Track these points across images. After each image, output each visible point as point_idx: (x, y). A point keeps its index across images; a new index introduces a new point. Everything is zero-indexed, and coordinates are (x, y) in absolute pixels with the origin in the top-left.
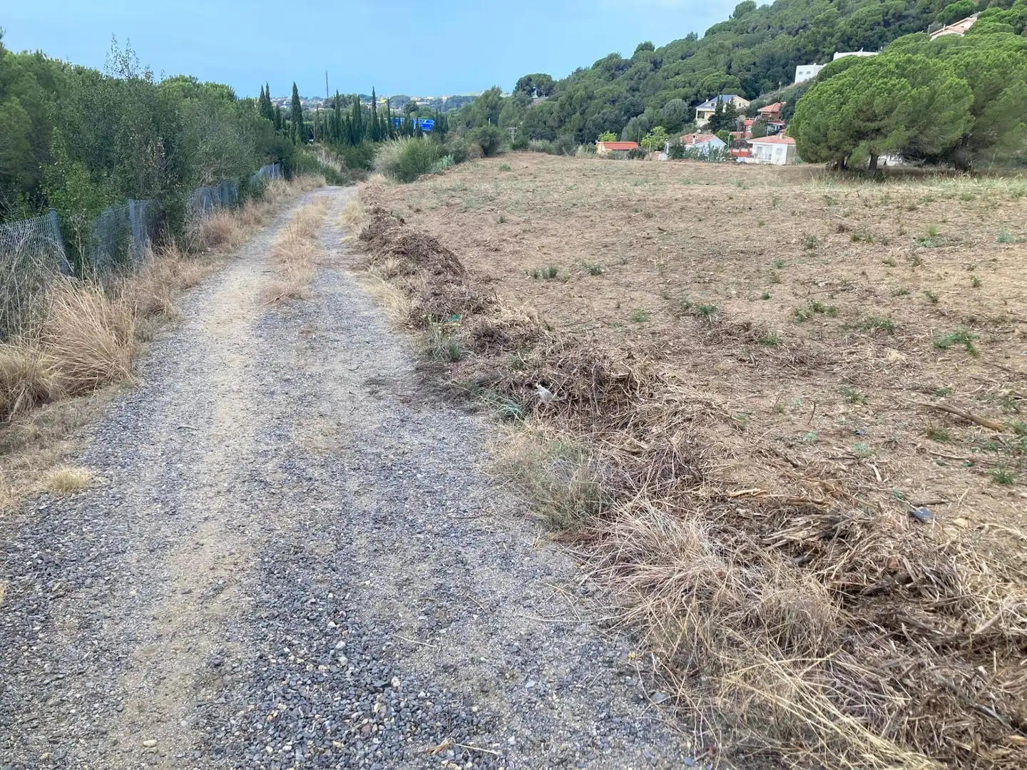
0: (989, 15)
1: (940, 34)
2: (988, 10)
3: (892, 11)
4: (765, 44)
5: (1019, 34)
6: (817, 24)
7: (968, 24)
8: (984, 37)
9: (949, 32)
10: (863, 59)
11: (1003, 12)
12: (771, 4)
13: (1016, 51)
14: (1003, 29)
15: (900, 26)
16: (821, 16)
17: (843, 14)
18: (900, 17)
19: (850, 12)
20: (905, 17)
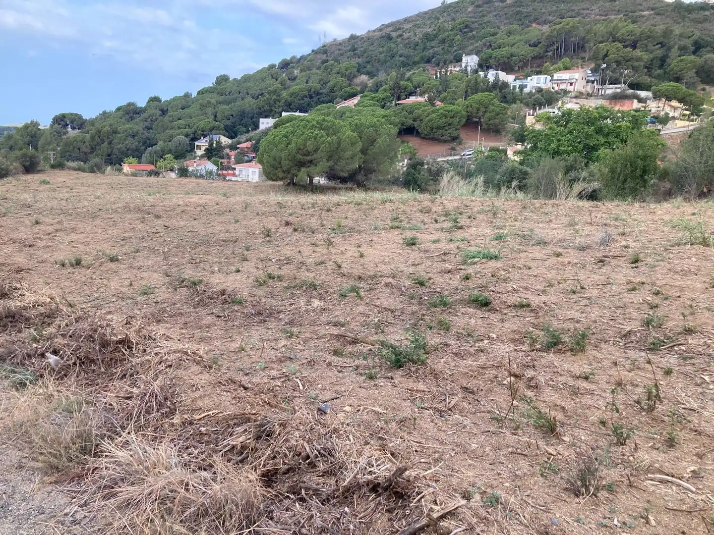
0: (366, 96)
1: (341, 106)
2: (366, 93)
3: (313, 90)
4: (238, 103)
5: (383, 108)
6: (269, 93)
7: (356, 100)
8: (365, 109)
9: (347, 105)
10: (300, 117)
11: (373, 95)
12: (239, 78)
13: (383, 118)
14: (374, 105)
15: (319, 99)
16: (272, 89)
17: (285, 89)
18: (318, 94)
19: (289, 87)
20: (321, 94)
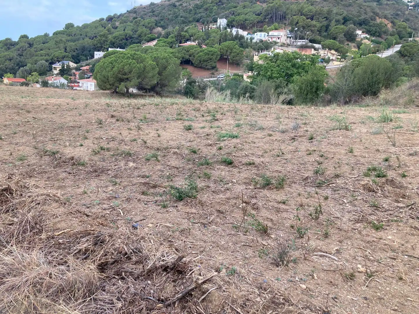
0: (161, 40)
1: (146, 45)
2: (160, 38)
3: (128, 35)
4: (81, 41)
5: (171, 48)
6: (101, 36)
7: (154, 43)
8: (160, 48)
9: (149, 45)
10: (120, 51)
11: (165, 40)
12: (81, 26)
13: (171, 54)
14: (166, 46)
15: (131, 41)
16: (102, 33)
17: (110, 34)
18: (131, 38)
19: (113, 33)
20: (133, 38)
